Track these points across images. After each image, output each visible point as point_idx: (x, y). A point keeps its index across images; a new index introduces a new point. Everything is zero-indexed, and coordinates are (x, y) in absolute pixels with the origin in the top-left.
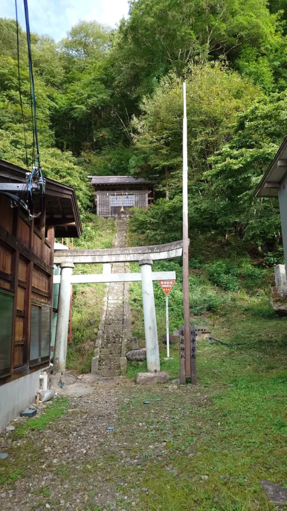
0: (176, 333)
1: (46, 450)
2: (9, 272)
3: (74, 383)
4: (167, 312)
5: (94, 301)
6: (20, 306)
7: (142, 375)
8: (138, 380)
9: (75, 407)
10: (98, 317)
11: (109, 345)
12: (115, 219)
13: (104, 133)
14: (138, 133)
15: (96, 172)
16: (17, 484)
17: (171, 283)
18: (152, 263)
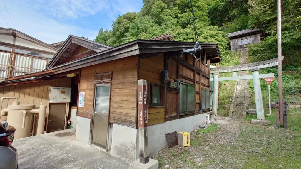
0: (274, 103)
1: (208, 140)
2: (192, 78)
3: (221, 119)
4: (269, 93)
5: (230, 88)
6: (197, 90)
7: (254, 120)
8: (251, 122)
9: (221, 128)
10: (232, 95)
11: (237, 106)
12: (241, 51)
13: (235, 12)
14: (252, 8)
15: (230, 31)
16: (198, 147)
17: (272, 79)
18: (259, 70)
